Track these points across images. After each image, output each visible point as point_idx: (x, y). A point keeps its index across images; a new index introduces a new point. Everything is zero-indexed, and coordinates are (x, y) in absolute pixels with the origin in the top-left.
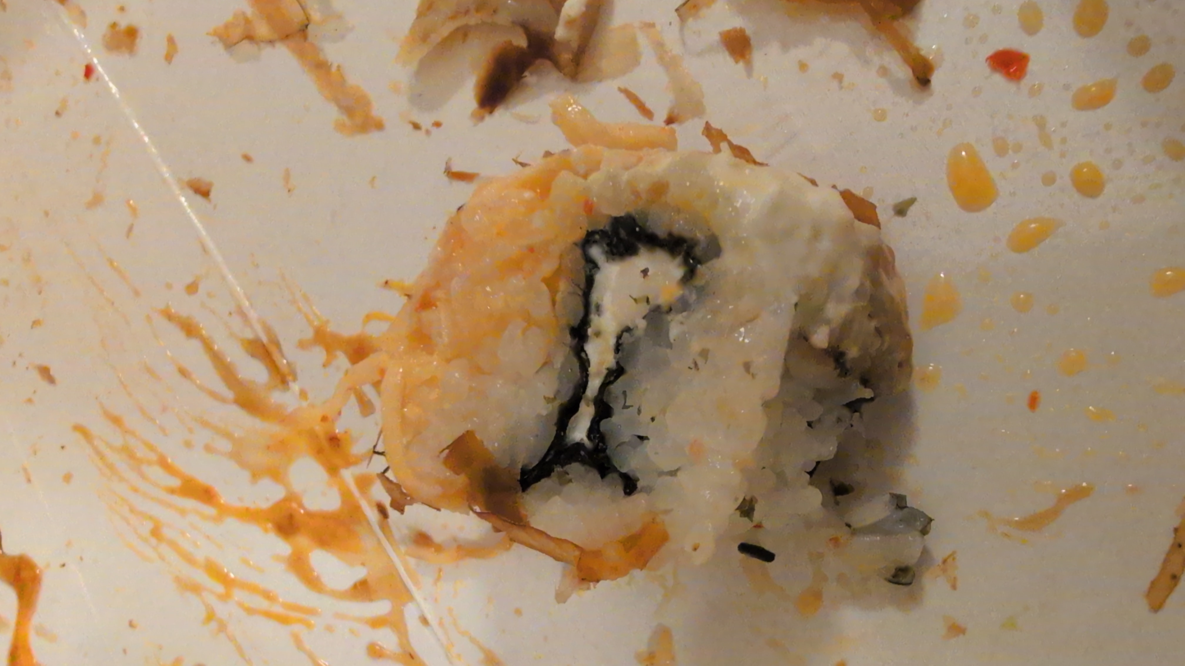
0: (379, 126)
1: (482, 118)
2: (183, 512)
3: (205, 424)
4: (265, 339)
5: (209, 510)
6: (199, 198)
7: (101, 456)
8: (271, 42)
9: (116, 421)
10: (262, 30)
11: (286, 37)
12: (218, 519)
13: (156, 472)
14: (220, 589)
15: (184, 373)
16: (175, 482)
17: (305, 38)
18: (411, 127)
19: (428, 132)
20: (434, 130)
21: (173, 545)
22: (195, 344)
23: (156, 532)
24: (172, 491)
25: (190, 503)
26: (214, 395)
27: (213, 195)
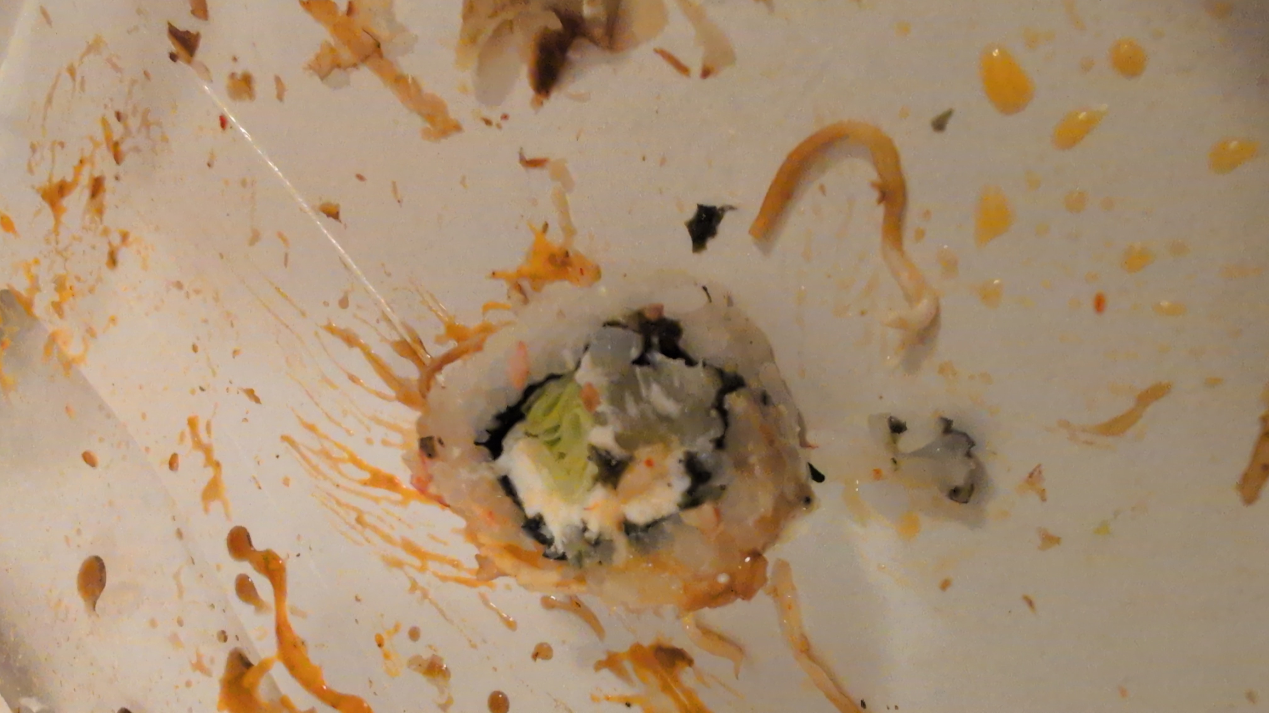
0: (457, 128)
1: (542, 103)
2: (376, 500)
3: (379, 422)
4: (409, 339)
5: (396, 497)
6: (331, 219)
7: (306, 459)
8: (355, 66)
9: (311, 428)
10: (346, 55)
11: (365, 59)
12: (404, 503)
13: (349, 469)
14: (417, 562)
15: (353, 379)
16: (366, 476)
17: (381, 56)
18: (483, 124)
19: (499, 126)
20: (504, 124)
21: (375, 529)
22: (356, 353)
23: (359, 520)
24: (365, 484)
25: (381, 492)
26: (380, 395)
27: (342, 216)
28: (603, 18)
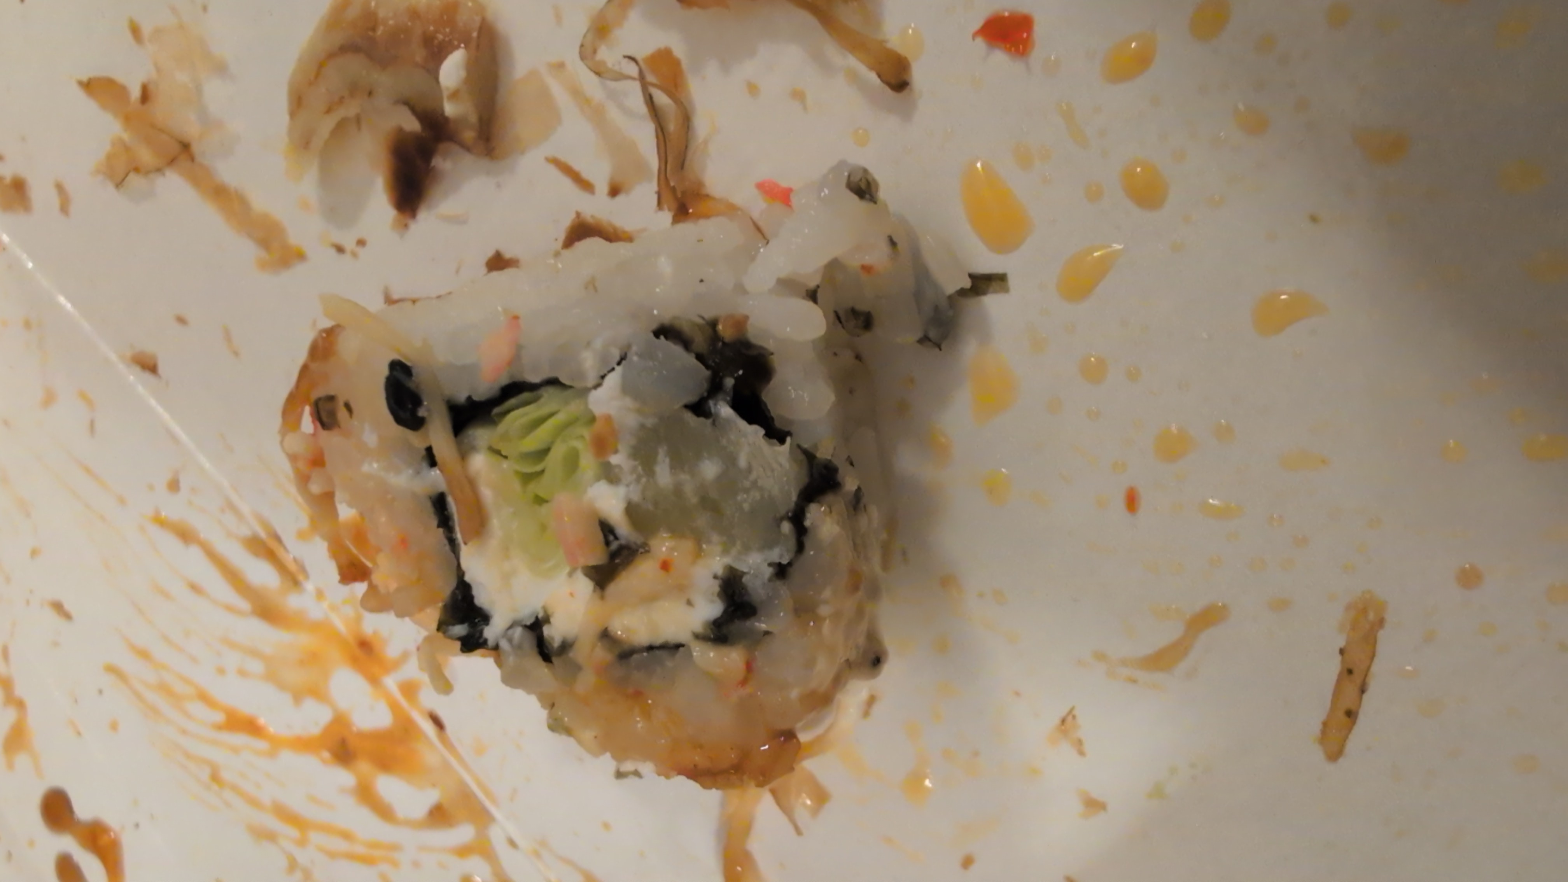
0: (301, 256)
1: (406, 226)
2: (235, 750)
3: (232, 645)
4: (263, 534)
5: (261, 745)
6: (147, 376)
7: (139, 696)
8: (159, 170)
9: (144, 654)
10: (146, 156)
11: (172, 162)
12: (272, 754)
13: (198, 709)
14: (293, 832)
15: (195, 588)
16: (219, 717)
17: (192, 159)
18: (333, 252)
19: (354, 255)
20: (360, 251)
21: (235, 788)
22: (195, 553)
23: (215, 777)
24: (219, 727)
25: (239, 739)
26: (230, 608)
27: (161, 369)
28: (473, 118)
